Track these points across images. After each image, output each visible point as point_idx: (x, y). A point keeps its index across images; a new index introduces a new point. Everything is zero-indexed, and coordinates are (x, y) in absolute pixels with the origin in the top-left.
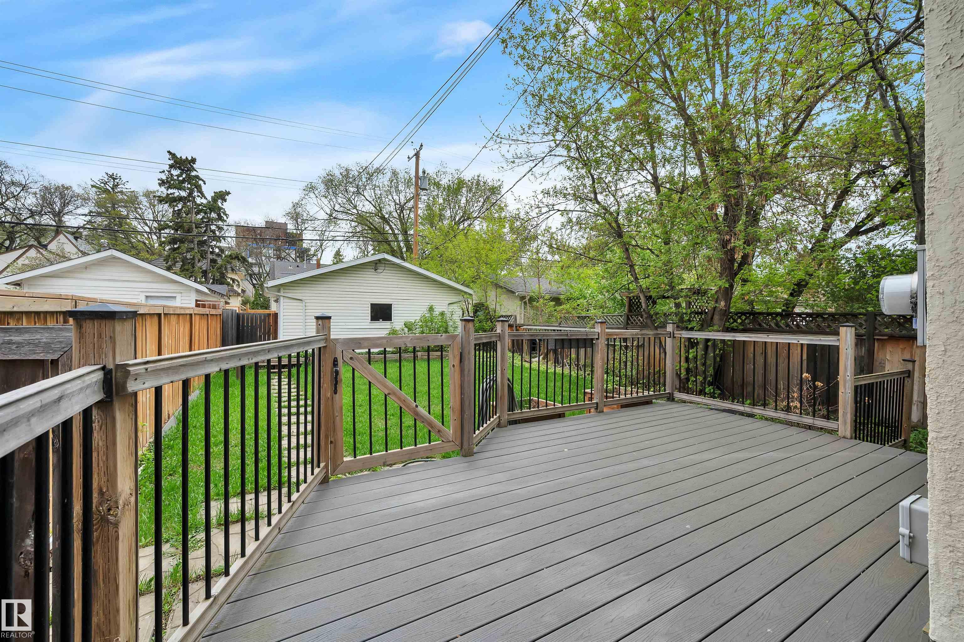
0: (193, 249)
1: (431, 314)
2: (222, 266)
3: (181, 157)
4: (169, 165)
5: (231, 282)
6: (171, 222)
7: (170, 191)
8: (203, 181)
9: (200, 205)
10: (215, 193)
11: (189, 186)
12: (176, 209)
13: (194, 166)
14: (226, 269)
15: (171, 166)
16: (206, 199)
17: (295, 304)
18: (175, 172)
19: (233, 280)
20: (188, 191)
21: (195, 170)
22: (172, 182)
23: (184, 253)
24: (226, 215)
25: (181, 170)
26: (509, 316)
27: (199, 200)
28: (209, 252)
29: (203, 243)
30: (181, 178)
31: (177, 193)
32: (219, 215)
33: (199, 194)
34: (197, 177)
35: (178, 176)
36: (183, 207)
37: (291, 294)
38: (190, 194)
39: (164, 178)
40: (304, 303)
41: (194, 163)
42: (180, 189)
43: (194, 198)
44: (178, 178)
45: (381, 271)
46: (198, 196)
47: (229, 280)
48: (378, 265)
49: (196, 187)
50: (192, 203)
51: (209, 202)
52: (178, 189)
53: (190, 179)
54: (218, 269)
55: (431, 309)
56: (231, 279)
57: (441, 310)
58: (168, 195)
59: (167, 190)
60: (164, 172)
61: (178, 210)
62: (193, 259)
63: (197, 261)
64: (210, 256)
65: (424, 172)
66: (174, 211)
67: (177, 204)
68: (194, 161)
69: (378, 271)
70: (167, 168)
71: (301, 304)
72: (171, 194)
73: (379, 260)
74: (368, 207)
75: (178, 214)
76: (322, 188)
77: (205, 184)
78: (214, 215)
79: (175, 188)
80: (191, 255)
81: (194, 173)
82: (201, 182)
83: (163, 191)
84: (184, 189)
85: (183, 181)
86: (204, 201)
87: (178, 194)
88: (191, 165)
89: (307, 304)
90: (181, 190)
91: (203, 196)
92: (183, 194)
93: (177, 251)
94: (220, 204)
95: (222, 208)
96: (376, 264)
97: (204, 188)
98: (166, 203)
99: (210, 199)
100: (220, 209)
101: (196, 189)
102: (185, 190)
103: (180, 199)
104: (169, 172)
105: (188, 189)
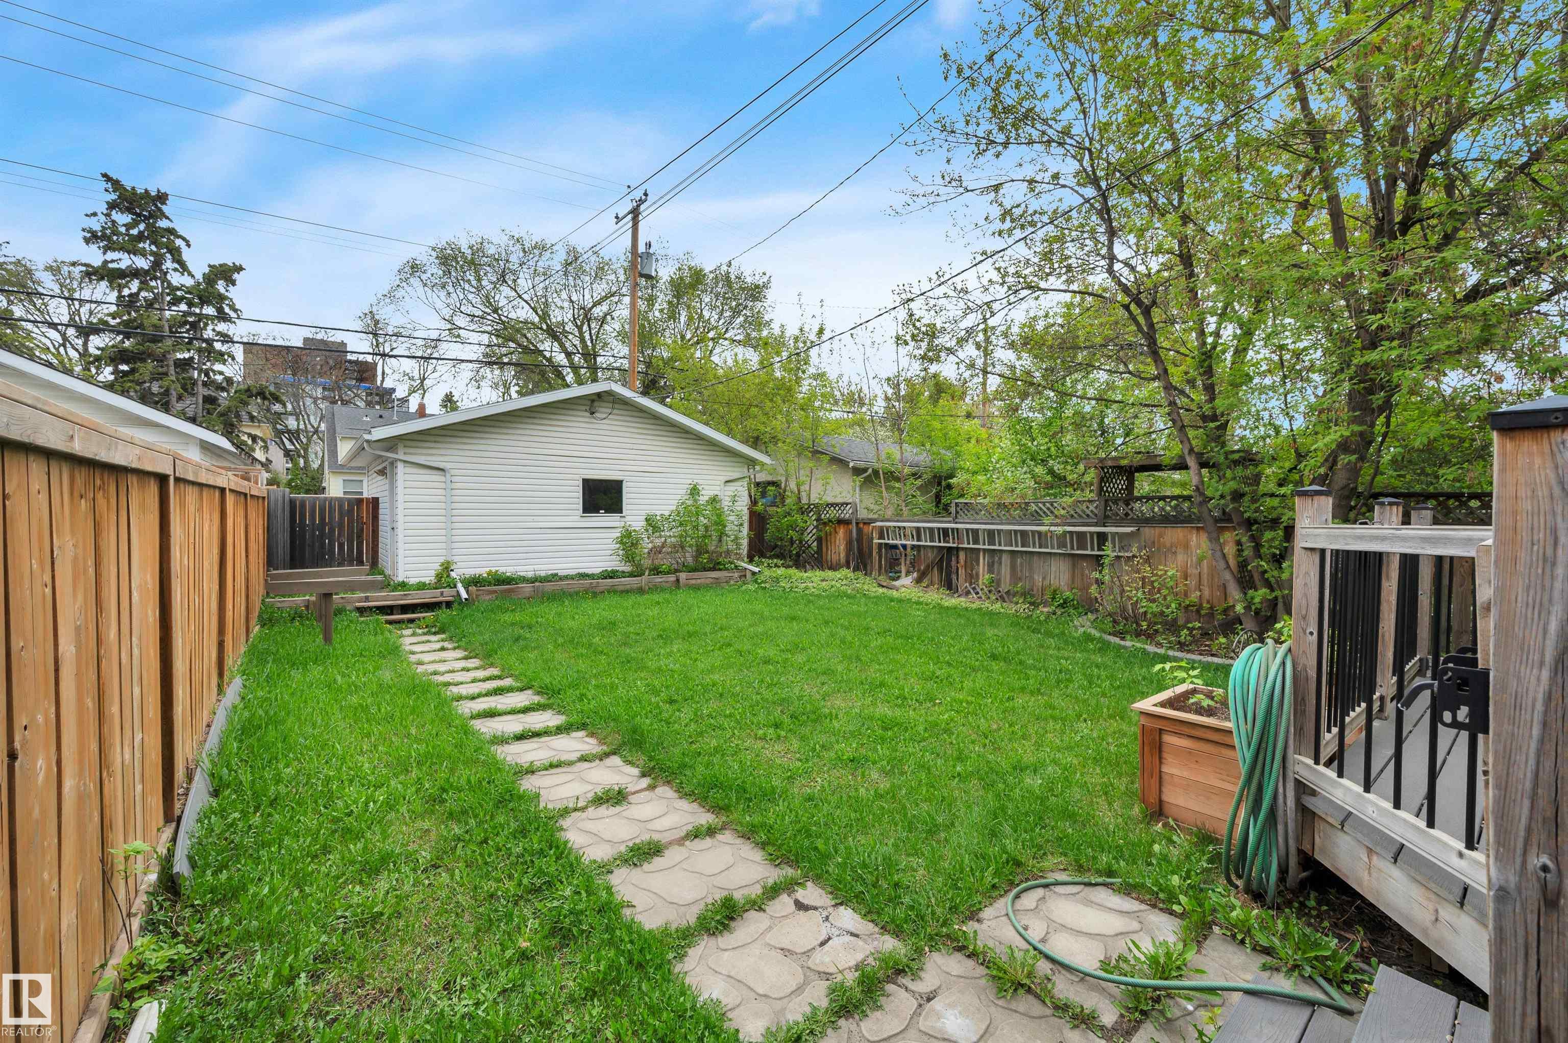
0: (166, 374)
1: (696, 501)
2: (229, 409)
3: (133, 188)
4: (108, 203)
5: (250, 442)
6: (114, 318)
7: (110, 255)
8: (184, 239)
9: (178, 289)
10: (210, 266)
11: (153, 248)
12: (126, 292)
13: (164, 208)
14: (238, 416)
15: (112, 206)
16: (193, 276)
17: (427, 478)
18: (122, 219)
19: (254, 438)
20: (152, 259)
21: (167, 218)
22: (115, 238)
23: (145, 382)
24: (236, 311)
25: (135, 214)
26: (842, 504)
27: (176, 279)
28: (200, 383)
29: (186, 364)
30: (135, 232)
31: (124, 261)
32: (220, 310)
33: (176, 266)
34: (171, 231)
35: (128, 226)
36: (140, 290)
37: (423, 458)
38: (157, 264)
39: (97, 227)
40: (448, 475)
41: (164, 203)
42: (134, 252)
43: (166, 273)
44: (127, 230)
45: (604, 416)
46: (175, 270)
47: (245, 438)
48: (596, 404)
49: (170, 251)
50: (162, 283)
51: (199, 284)
52: (129, 253)
53: (154, 234)
54: (222, 415)
55: (694, 491)
56: (250, 435)
57: (712, 493)
58: (106, 262)
59: (104, 253)
60: (95, 214)
61: (131, 295)
62: (167, 393)
63: (174, 399)
64: (202, 391)
65: (649, 245)
66: (120, 297)
67: (128, 282)
68: (162, 198)
69: (597, 415)
70: (103, 208)
71: (443, 479)
72: (113, 261)
73: (599, 395)
74: (523, 313)
75: (129, 303)
76: (435, 270)
77: (189, 246)
78: (209, 310)
79: (122, 249)
80: (160, 387)
81: (163, 224)
82: (179, 242)
83: (94, 256)
84: (143, 253)
85: (140, 237)
86: (188, 282)
87: (129, 262)
88: (156, 206)
89: (454, 479)
90: (135, 254)
91: (183, 268)
92: (142, 263)
93: (131, 378)
94: (222, 291)
95: (226, 298)
96: (593, 401)
97: (186, 255)
98: (102, 279)
99: (199, 277)
100: (222, 298)
101: (168, 256)
102: (144, 255)
103: (135, 273)
104: (108, 215)
105: (152, 253)
